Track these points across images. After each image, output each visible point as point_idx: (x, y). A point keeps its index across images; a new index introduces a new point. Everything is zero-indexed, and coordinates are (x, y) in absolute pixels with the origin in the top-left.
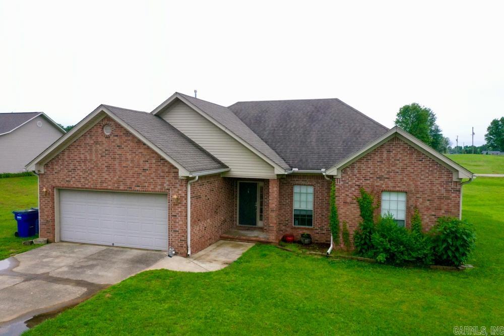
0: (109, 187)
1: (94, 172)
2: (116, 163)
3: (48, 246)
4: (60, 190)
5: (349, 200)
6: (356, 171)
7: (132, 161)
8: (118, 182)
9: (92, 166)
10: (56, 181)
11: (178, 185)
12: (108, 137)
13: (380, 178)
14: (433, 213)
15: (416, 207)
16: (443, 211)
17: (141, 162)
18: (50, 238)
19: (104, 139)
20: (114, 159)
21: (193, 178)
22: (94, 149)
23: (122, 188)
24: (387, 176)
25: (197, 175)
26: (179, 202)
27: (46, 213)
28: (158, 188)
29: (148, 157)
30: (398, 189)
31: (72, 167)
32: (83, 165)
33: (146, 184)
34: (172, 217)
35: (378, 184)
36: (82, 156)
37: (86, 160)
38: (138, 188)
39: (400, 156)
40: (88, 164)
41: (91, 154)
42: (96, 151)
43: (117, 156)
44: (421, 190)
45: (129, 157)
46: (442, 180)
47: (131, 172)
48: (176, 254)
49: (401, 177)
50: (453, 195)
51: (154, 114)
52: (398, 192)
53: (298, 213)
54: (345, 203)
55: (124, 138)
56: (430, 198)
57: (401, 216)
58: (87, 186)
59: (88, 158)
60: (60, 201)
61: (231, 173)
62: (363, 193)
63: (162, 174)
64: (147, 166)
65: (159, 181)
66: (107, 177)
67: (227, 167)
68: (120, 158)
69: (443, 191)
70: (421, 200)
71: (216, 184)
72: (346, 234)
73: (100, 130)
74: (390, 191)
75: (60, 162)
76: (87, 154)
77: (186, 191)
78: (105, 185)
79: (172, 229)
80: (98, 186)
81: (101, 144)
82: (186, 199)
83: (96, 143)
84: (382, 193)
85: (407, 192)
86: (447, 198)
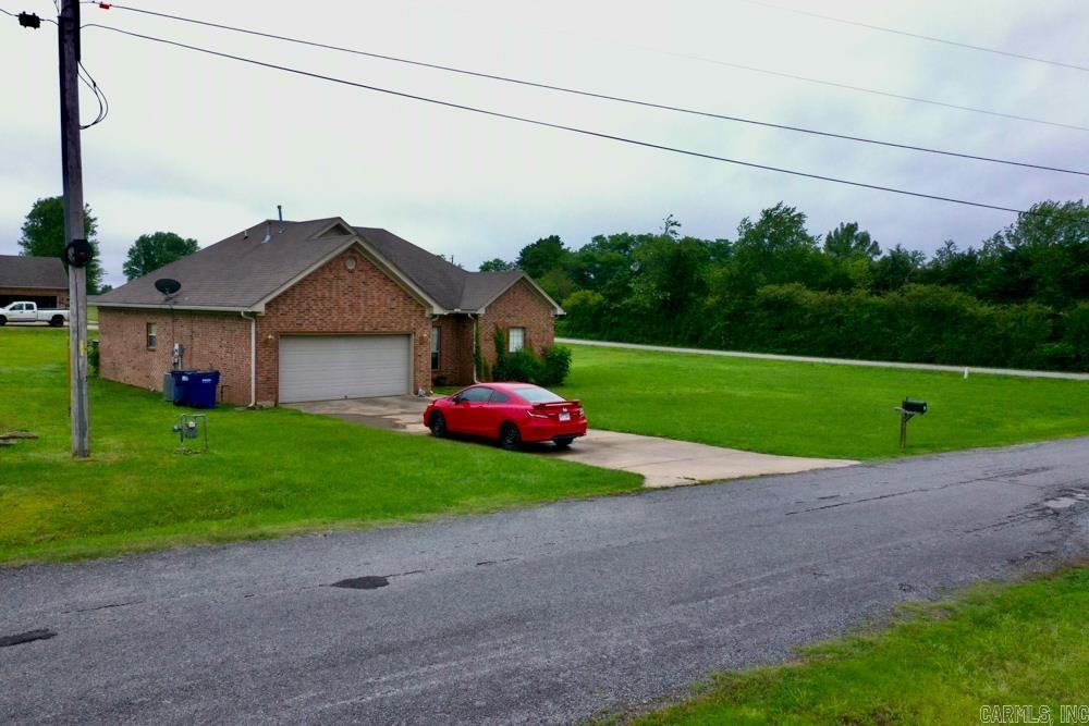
0: (353, 330)
1: (334, 312)
2: (360, 301)
7: (379, 299)
9: (332, 305)
10: (282, 325)
11: (423, 325)
12: (351, 272)
13: (509, 316)
15: (529, 340)
17: (389, 301)
18: (276, 400)
19: (346, 274)
20: (359, 297)
22: (334, 284)
23: (366, 329)
24: (513, 314)
27: (267, 368)
28: (405, 329)
29: (395, 295)
30: (519, 325)
31: (305, 306)
32: (319, 303)
33: (392, 325)
36: (319, 294)
37: (323, 298)
38: (384, 329)
39: (520, 296)
41: (330, 291)
42: (338, 287)
43: (362, 294)
44: (533, 325)
45: (376, 295)
46: (545, 316)
47: (377, 312)
49: (521, 314)
52: (519, 328)
54: (486, 340)
55: (370, 273)
56: (538, 332)
57: (520, 348)
58: (324, 330)
59: (327, 295)
63: (409, 312)
64: (394, 305)
65: (406, 321)
66: (350, 317)
68: (365, 296)
70: (532, 334)
72: (486, 369)
73: (342, 263)
74: (514, 328)
75: (289, 301)
76: (325, 291)
78: (346, 327)
79: (418, 371)
80: (339, 329)
81: (345, 279)
83: (338, 278)
84: (509, 328)
85: (524, 328)
86: (547, 331)
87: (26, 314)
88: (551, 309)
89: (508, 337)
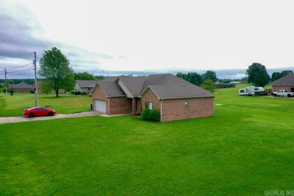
4: (95, 100)
6: (145, 96)
8: (101, 98)
14: (156, 108)
16: (158, 108)
25: (110, 97)
26: (107, 102)
28: (104, 99)
35: (148, 100)
39: (151, 93)
40: (97, 94)
44: (154, 102)
46: (157, 99)
48: (107, 114)
49: (151, 98)
51: (115, 81)
56: (156, 104)
57: (152, 109)
60: (95, 102)
61: (127, 96)
62: (146, 102)
63: (104, 96)
69: (158, 102)
71: (123, 99)
73: (98, 86)
75: (94, 93)
77: (108, 100)
80: (98, 99)
84: (149, 102)
85: (152, 102)
86: (158, 104)
87: (281, 94)
88: (157, 97)
89: (149, 105)
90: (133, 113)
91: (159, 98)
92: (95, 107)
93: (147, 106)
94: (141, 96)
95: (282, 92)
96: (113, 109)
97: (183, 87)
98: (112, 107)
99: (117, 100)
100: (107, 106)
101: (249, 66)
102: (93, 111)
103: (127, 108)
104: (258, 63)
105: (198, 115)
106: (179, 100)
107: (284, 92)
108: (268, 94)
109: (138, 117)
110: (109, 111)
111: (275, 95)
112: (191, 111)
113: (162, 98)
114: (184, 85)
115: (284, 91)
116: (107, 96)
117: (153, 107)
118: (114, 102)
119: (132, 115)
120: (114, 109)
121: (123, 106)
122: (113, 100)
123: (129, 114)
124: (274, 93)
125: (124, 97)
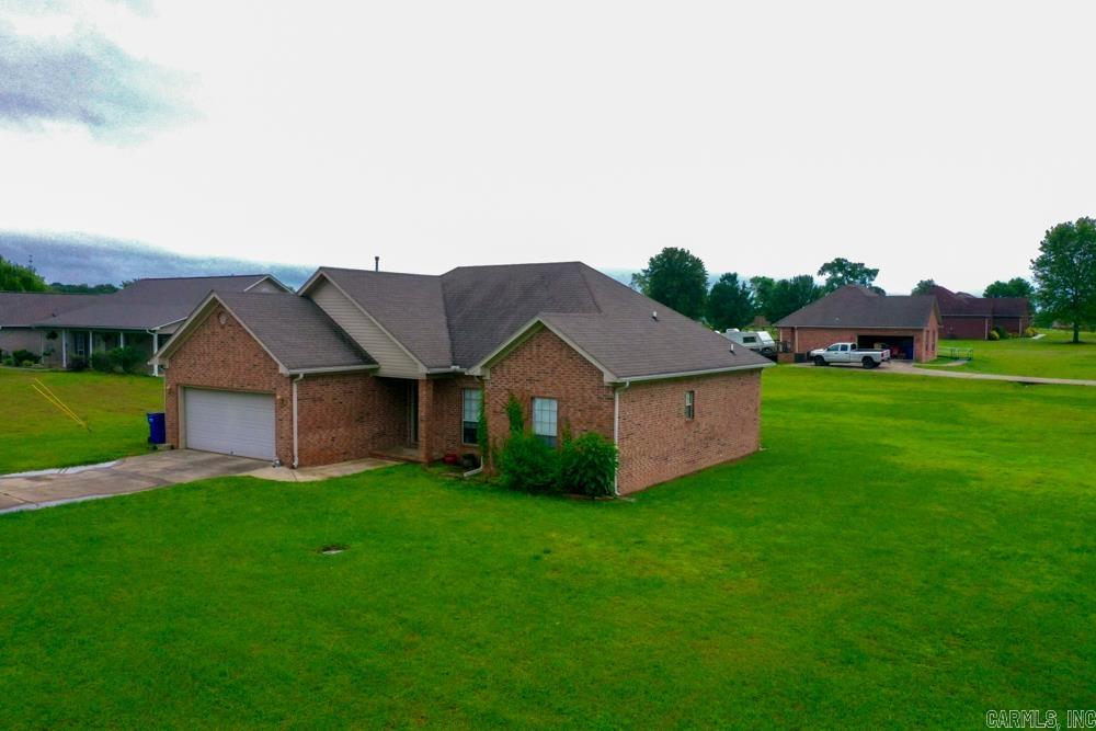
0: (225, 386)
1: (212, 368)
2: (230, 357)
3: (173, 451)
4: (185, 388)
5: (499, 408)
6: (505, 370)
8: (232, 380)
9: (210, 360)
10: (179, 377)
11: (283, 384)
12: (223, 327)
13: (530, 380)
14: (585, 428)
15: (567, 420)
16: (595, 426)
18: (175, 444)
19: (220, 329)
20: (229, 352)
21: (298, 376)
22: (211, 340)
23: (235, 386)
24: (537, 378)
25: (301, 372)
26: (283, 404)
27: (172, 416)
28: (266, 388)
30: (548, 395)
31: (193, 361)
32: (202, 359)
33: (256, 383)
34: (279, 421)
35: (528, 388)
36: (201, 349)
37: (204, 353)
38: (249, 387)
39: (550, 352)
40: (207, 358)
41: (209, 347)
42: (213, 343)
43: (231, 350)
44: (572, 396)
45: (241, 350)
46: (593, 384)
47: (243, 369)
48: (282, 464)
49: (550, 379)
50: (606, 404)
51: (300, 294)
52: (550, 398)
53: (468, 426)
54: (495, 412)
55: (237, 328)
56: (581, 408)
57: (554, 432)
58: (206, 384)
59: (206, 351)
60: (185, 401)
61: (381, 371)
62: (512, 398)
63: (270, 371)
64: (256, 362)
65: (266, 379)
66: (223, 373)
67: (374, 362)
68: (234, 352)
69: (595, 399)
70: (572, 409)
71: (360, 384)
73: (216, 318)
74: (542, 397)
75: (183, 356)
76: (205, 346)
77: (292, 390)
78: (221, 382)
79: (279, 436)
80: (216, 384)
81: (218, 334)
82: (292, 400)
83: (213, 333)
84: (533, 398)
85: (559, 400)
86: (599, 408)
87: (841, 355)
88: (601, 374)
89: (531, 412)
90: (420, 455)
91: (608, 378)
92: (185, 426)
93: (519, 416)
94: (485, 366)
95: (844, 348)
96: (313, 438)
97: (655, 323)
98: (310, 428)
99: (332, 391)
100: (286, 423)
101: (652, 259)
102: (172, 448)
103: (376, 430)
104: (679, 249)
105: (720, 452)
106: (669, 388)
107: (849, 348)
108: (781, 357)
109: (465, 475)
110: (296, 452)
111: (820, 361)
112: (702, 436)
113: (623, 380)
114: (655, 314)
115: (849, 344)
116: (289, 368)
117: (562, 422)
118: (320, 400)
119: (416, 463)
120: (317, 437)
121: (360, 420)
122: (315, 388)
123: (398, 459)
124: (816, 352)
125: (365, 373)
